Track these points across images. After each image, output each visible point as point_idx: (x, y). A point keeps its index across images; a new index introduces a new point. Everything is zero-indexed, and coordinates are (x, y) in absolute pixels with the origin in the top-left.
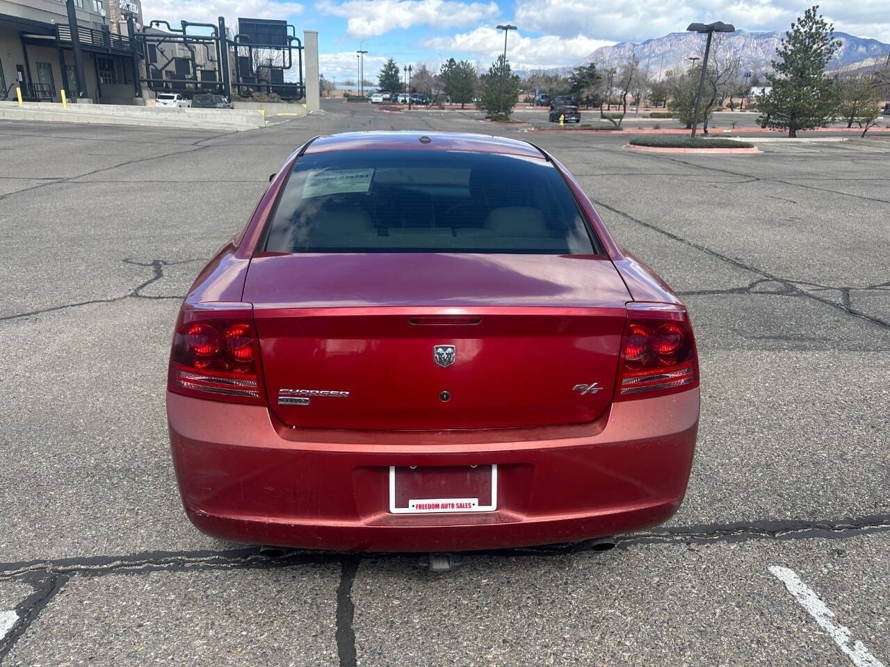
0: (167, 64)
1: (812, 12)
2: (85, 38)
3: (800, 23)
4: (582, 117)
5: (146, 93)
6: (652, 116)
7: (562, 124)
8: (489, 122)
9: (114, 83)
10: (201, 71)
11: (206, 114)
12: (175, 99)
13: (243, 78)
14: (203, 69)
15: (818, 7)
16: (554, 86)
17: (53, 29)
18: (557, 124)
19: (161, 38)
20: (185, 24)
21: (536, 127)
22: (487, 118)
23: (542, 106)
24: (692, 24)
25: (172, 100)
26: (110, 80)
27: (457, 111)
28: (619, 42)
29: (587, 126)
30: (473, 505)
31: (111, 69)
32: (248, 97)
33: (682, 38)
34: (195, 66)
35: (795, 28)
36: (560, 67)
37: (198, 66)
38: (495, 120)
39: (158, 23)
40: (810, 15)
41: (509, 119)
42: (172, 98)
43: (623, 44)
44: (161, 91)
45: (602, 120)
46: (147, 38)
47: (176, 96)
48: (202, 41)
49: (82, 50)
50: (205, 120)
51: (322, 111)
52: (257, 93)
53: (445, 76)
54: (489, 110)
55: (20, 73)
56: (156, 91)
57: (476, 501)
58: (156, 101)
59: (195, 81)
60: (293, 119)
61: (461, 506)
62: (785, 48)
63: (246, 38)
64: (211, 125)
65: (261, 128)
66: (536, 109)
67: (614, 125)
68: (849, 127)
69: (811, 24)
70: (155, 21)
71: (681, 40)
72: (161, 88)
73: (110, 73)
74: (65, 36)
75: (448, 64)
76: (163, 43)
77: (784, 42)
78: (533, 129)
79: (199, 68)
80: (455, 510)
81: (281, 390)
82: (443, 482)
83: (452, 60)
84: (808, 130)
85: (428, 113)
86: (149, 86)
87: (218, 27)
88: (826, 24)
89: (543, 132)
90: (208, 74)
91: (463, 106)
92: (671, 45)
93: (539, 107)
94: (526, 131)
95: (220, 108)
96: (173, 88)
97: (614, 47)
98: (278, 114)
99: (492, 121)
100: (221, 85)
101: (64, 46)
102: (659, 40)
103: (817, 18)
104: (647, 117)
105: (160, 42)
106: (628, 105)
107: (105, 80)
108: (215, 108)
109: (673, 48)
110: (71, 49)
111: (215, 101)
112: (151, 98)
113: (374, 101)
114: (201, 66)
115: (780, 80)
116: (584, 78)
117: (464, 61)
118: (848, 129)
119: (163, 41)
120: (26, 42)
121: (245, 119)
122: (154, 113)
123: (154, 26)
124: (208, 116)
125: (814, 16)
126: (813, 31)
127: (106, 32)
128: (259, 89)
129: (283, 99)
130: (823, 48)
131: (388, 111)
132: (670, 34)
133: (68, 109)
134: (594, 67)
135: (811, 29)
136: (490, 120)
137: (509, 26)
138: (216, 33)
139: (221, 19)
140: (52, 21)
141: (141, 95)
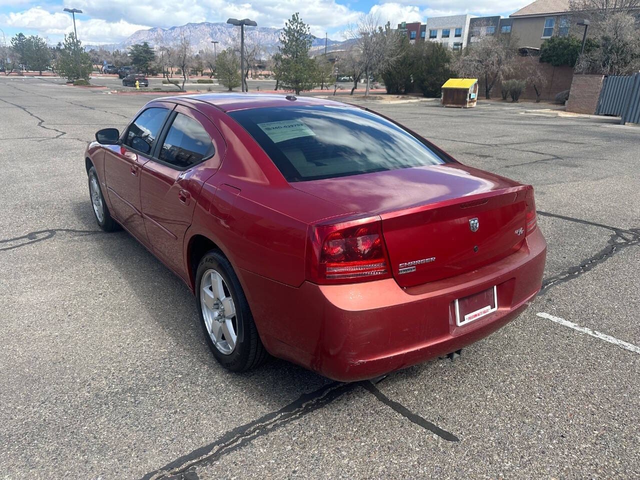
1: (296, 16)
3: (291, 23)
4: (149, 82)
6: (199, 82)
7: (138, 87)
8: (71, 86)
15: (298, 13)
16: (118, 58)
18: (135, 88)
21: (118, 90)
22: (68, 83)
23: (110, 73)
24: (230, 19)
27: (36, 77)
28: (152, 28)
29: (158, 89)
30: (488, 310)
33: (197, 27)
35: (288, 26)
36: (109, 44)
38: (77, 85)
40: (295, 19)
41: (89, 84)
43: (155, 28)
45: (164, 85)
53: (17, 48)
54: (69, 77)
57: (489, 307)
61: (485, 312)
62: (284, 38)
66: (107, 76)
67: (179, 89)
68: (322, 89)
69: (296, 24)
71: (196, 28)
75: (17, 37)
77: (283, 34)
78: (116, 92)
80: (483, 315)
81: (400, 265)
82: (476, 301)
83: (21, 35)
84: (306, 92)
85: (9, 79)
88: (305, 25)
89: (124, 94)
91: (41, 73)
92: (190, 32)
93: (108, 75)
94: (110, 93)
97: (149, 30)
99: (75, 85)
102: (181, 27)
103: (299, 21)
104: (196, 83)
106: (174, 74)
109: (192, 34)
115: (285, 59)
116: (141, 53)
117: (35, 36)
118: (322, 91)
125: (298, 18)
126: (298, 28)
130: (306, 39)
132: (188, 24)
134: (147, 45)
135: (297, 27)
136: (72, 84)
137: (75, 9)
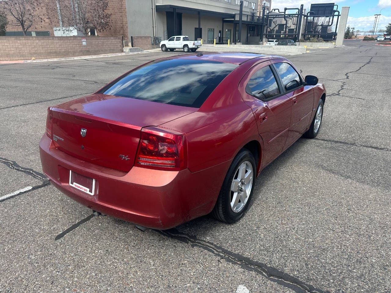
0: (275, 27)
2: (244, 19)
5: (264, 39)
9: (254, 36)
10: (289, 29)
11: (281, 48)
12: (274, 42)
13: (308, 31)
14: (289, 28)
17: (233, 16)
19: (275, 16)
20: (286, 9)
25: (273, 42)
26: (252, 35)
31: (253, 30)
32: (307, 40)
34: (286, 27)
37: (288, 27)
39: (275, 10)
42: (273, 41)
44: (270, 39)
46: (270, 16)
47: (275, 40)
48: (291, 16)
49: (242, 24)
50: (279, 51)
51: (344, 45)
52: (313, 38)
55: (220, 34)
56: (268, 39)
58: (267, 43)
59: (285, 34)
60: (323, 50)
63: (313, 13)
64: (281, 53)
65: (303, 54)
70: (274, 9)
72: (270, 37)
73: (253, 32)
74: (237, 18)
76: (275, 18)
79: (288, 28)
80: (83, 191)
86: (266, 37)
87: (300, 9)
90: (291, 30)
95: (289, 45)
96: (275, 37)
98: (319, 48)
100: (296, 35)
101: (236, 22)
105: (274, 18)
107: (250, 35)
108: (287, 45)
110: (238, 23)
111: (287, 42)
112: (266, 41)
113: (378, 40)
114: (289, 27)
119: (275, 17)
120: (224, 21)
121: (297, 50)
122: (260, 48)
123: (273, 11)
124: (281, 49)
127: (253, 15)
128: (314, 36)
129: (324, 41)
131: (383, 45)
133: (230, 47)
138: (299, 12)
139: (302, 6)
140: (234, 13)
141: (262, 41)
